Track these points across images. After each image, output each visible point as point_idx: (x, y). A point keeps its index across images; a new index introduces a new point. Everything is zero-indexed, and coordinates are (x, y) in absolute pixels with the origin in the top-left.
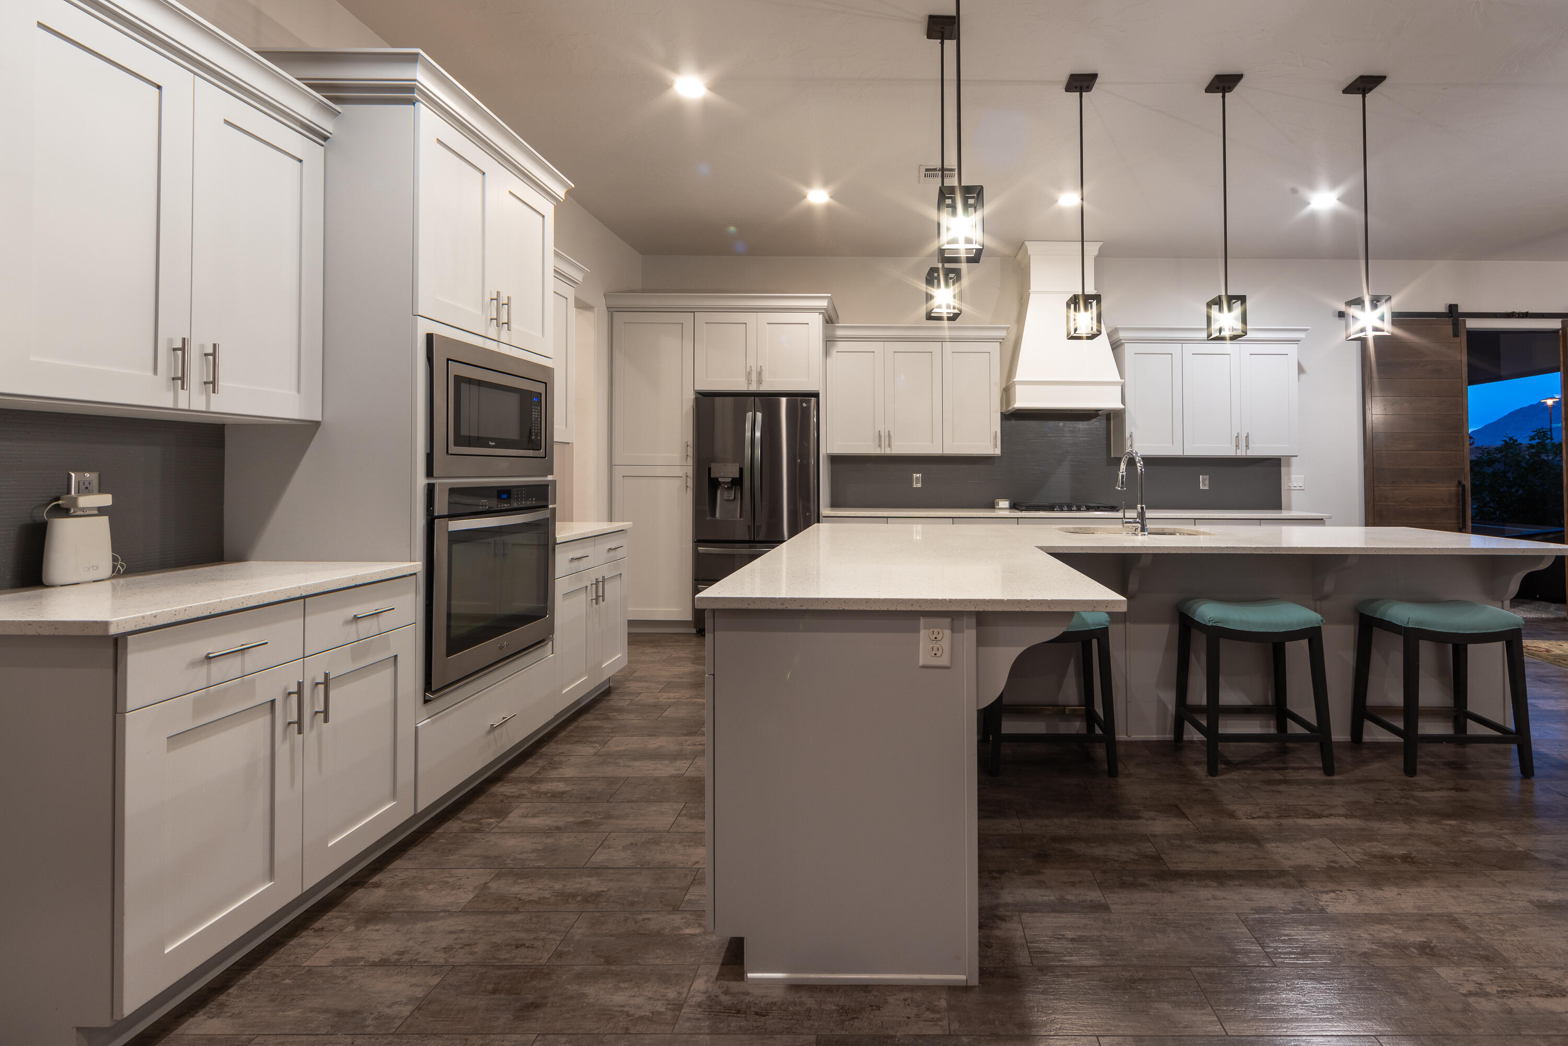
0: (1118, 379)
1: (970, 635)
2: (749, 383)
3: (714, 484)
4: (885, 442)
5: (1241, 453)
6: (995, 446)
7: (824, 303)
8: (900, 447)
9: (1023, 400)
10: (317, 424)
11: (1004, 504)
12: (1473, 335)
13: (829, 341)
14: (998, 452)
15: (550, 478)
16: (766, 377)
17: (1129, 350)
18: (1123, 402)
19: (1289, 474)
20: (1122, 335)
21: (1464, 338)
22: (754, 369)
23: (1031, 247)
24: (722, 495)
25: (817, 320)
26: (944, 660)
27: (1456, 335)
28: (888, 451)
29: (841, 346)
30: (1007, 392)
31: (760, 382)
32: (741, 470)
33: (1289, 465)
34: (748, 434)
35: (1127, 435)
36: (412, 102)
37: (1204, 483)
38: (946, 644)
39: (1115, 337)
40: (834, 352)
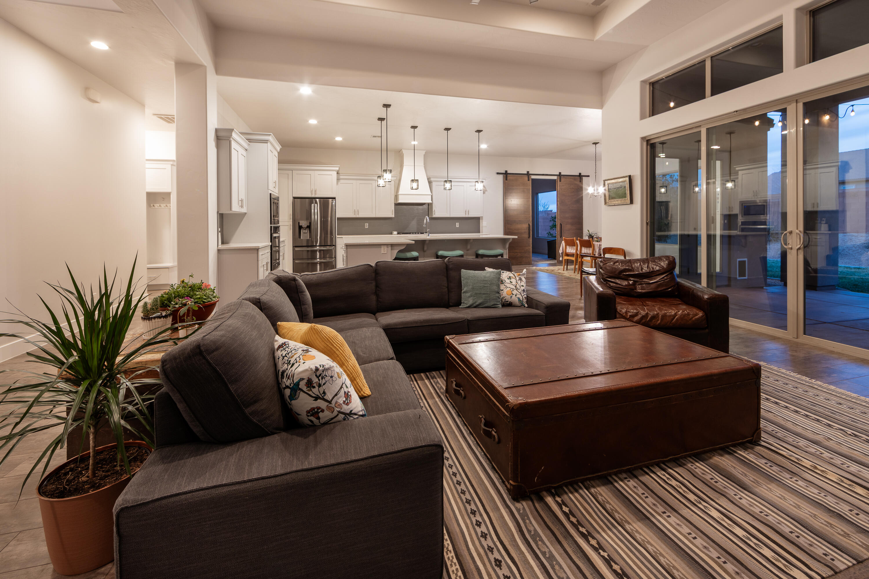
0: (430, 193)
1: (390, 248)
2: (312, 194)
3: (300, 227)
4: (356, 213)
5: (467, 216)
6: (393, 214)
7: (337, 169)
8: (362, 215)
9: (401, 200)
10: (246, 213)
11: (395, 233)
12: (533, 180)
13: (338, 179)
14: (393, 216)
15: (278, 225)
16: (318, 192)
17: (434, 184)
18: (432, 200)
19: (482, 222)
20: (432, 179)
21: (531, 181)
22: (314, 190)
23: (404, 151)
24: (303, 231)
25: (335, 173)
26: (386, 252)
27: (529, 180)
28: (358, 216)
29: (342, 181)
30: (396, 197)
31: (315, 194)
32: (310, 223)
33: (482, 219)
34: (313, 211)
35: (433, 211)
36: (267, 143)
37: (457, 225)
38: (386, 250)
39: (430, 180)
40: (339, 183)
